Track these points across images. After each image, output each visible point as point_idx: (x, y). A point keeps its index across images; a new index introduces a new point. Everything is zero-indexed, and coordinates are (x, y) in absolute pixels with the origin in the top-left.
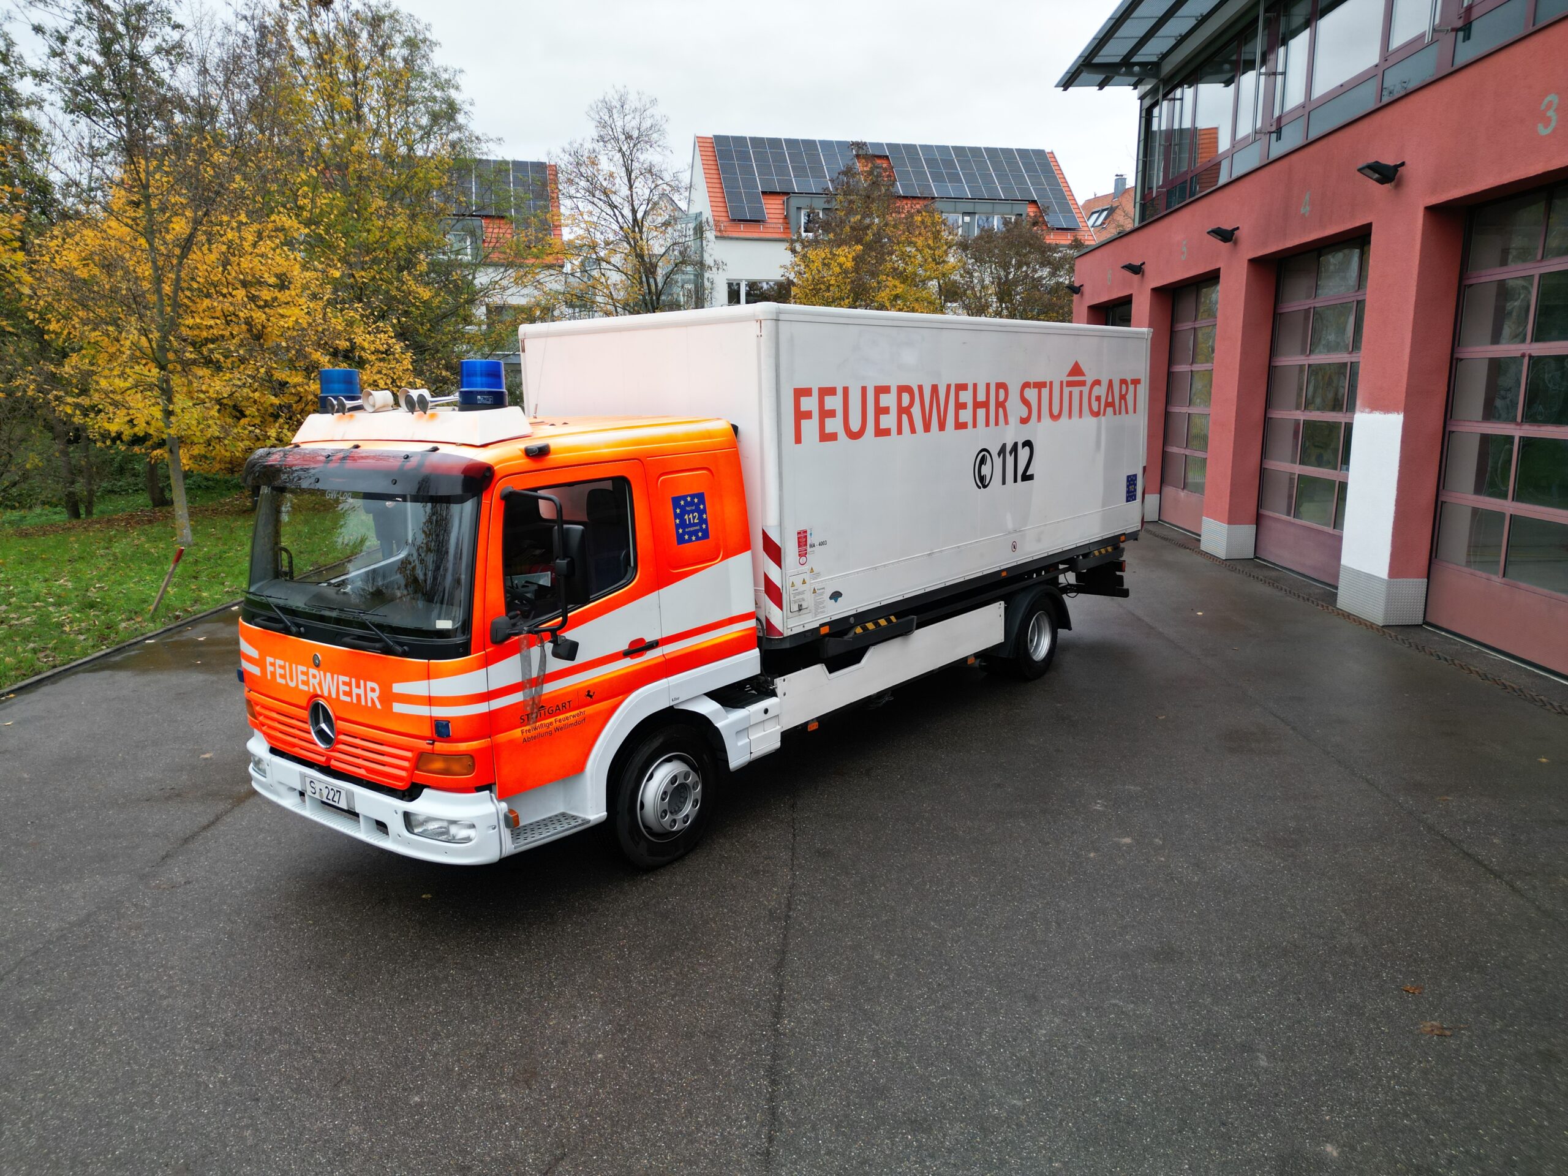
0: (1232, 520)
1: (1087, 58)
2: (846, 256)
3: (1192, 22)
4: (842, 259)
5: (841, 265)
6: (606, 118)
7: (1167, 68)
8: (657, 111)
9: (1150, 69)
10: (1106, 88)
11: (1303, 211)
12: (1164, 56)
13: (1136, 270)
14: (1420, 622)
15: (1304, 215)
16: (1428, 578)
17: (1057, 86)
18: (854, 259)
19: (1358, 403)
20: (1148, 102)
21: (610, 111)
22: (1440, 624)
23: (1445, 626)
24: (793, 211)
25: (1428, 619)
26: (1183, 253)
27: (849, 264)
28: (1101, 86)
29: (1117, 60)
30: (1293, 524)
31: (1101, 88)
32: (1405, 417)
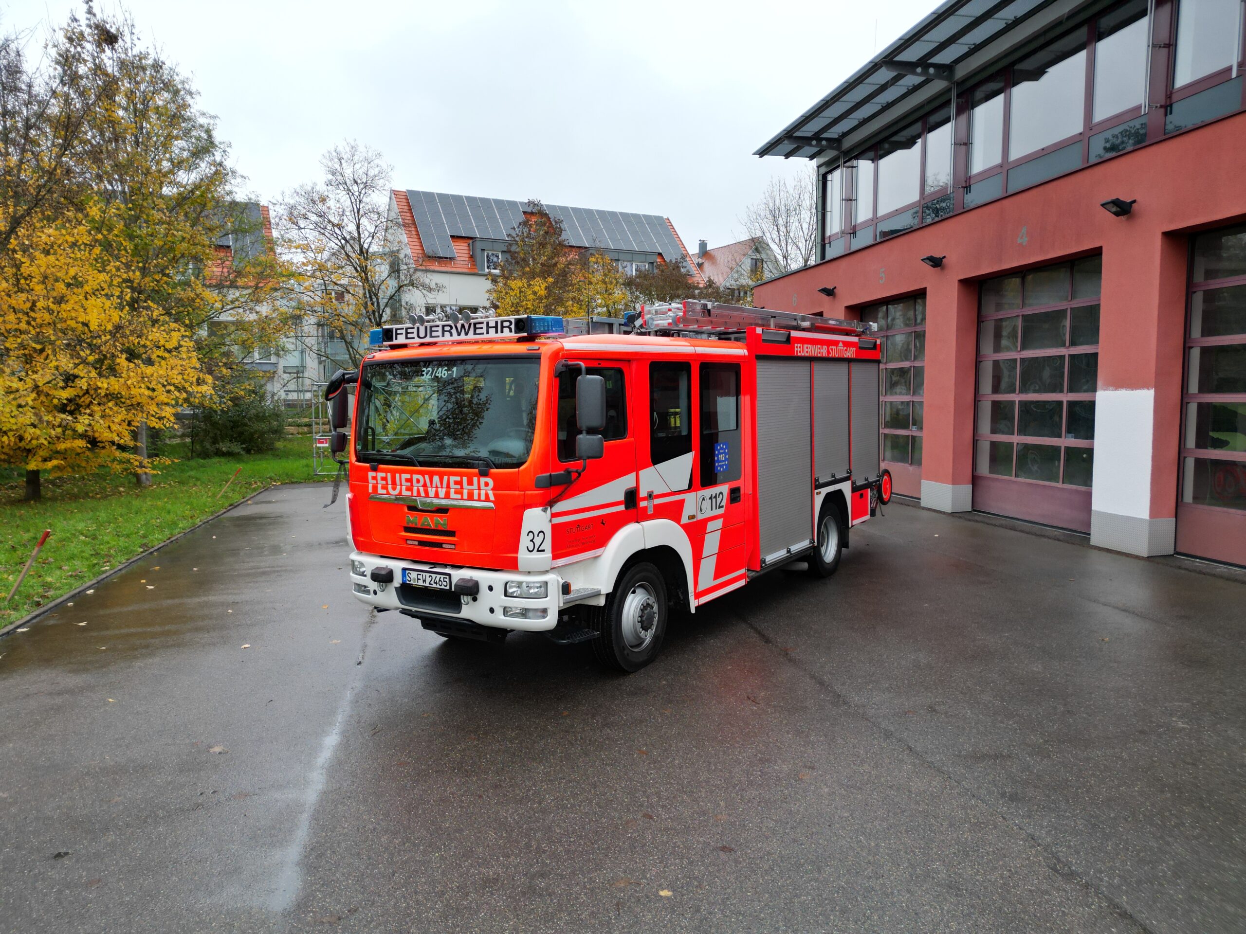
0: (955, 482)
1: (789, 132)
2: (540, 286)
3: (879, 107)
4: (536, 288)
5: (535, 293)
6: (337, 166)
7: (847, 143)
8: (383, 163)
9: (835, 143)
10: (791, 158)
11: (1019, 241)
12: (845, 135)
13: (829, 292)
14: (1172, 552)
15: (1021, 244)
16: (1176, 517)
17: (754, 154)
18: (546, 288)
19: (1100, 383)
20: (823, 170)
21: (340, 159)
22: (1193, 553)
23: (1198, 554)
24: (478, 251)
25: (1178, 550)
26: (882, 278)
27: (543, 293)
28: (787, 156)
29: (809, 135)
30: (1016, 482)
31: (787, 158)
32: (1155, 392)
